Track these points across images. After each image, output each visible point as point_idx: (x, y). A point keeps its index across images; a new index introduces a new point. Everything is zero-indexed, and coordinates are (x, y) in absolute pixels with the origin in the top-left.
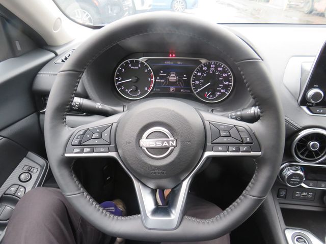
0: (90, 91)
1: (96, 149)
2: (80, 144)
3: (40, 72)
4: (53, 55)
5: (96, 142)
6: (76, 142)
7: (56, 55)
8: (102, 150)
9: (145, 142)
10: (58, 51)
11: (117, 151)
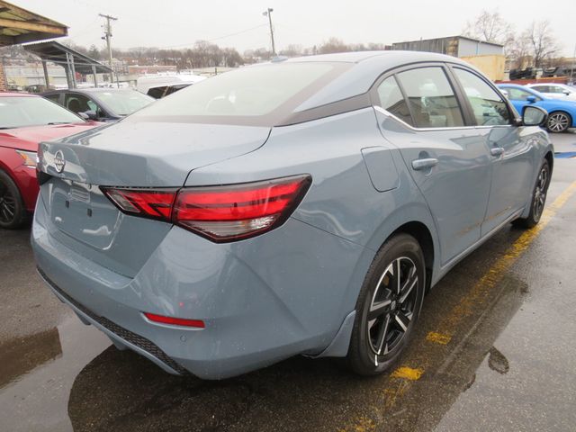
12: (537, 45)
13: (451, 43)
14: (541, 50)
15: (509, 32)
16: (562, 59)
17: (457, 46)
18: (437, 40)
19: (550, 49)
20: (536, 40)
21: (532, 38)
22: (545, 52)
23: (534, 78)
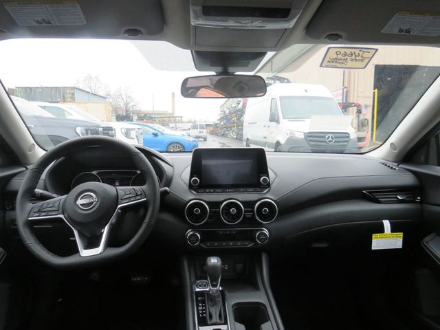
0: (49, 188)
1: (50, 214)
2: (39, 211)
3: (15, 178)
4: (24, 169)
5: (50, 209)
6: (37, 210)
7: (27, 169)
8: (53, 213)
9: (80, 202)
10: (28, 167)
11: (63, 214)
12: (125, 100)
13: (68, 91)
14: (128, 104)
15: (107, 90)
16: (140, 111)
17: (73, 94)
18: (56, 88)
19: (133, 104)
20: (124, 97)
21: (121, 95)
22: (130, 105)
23: (132, 120)
